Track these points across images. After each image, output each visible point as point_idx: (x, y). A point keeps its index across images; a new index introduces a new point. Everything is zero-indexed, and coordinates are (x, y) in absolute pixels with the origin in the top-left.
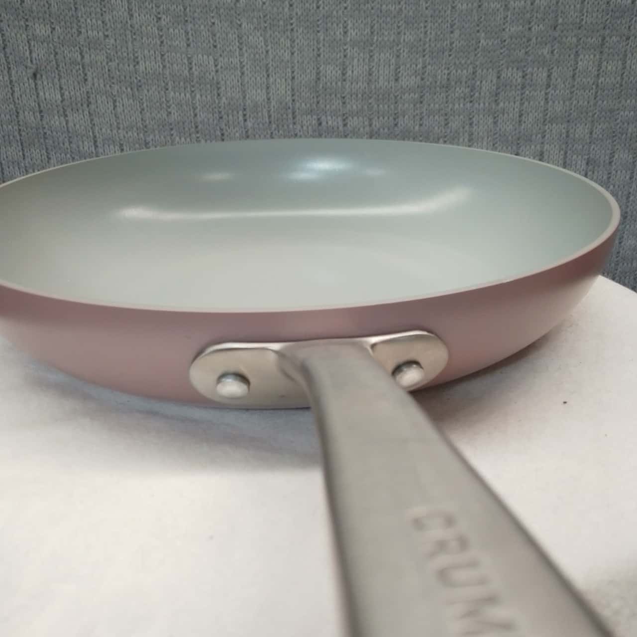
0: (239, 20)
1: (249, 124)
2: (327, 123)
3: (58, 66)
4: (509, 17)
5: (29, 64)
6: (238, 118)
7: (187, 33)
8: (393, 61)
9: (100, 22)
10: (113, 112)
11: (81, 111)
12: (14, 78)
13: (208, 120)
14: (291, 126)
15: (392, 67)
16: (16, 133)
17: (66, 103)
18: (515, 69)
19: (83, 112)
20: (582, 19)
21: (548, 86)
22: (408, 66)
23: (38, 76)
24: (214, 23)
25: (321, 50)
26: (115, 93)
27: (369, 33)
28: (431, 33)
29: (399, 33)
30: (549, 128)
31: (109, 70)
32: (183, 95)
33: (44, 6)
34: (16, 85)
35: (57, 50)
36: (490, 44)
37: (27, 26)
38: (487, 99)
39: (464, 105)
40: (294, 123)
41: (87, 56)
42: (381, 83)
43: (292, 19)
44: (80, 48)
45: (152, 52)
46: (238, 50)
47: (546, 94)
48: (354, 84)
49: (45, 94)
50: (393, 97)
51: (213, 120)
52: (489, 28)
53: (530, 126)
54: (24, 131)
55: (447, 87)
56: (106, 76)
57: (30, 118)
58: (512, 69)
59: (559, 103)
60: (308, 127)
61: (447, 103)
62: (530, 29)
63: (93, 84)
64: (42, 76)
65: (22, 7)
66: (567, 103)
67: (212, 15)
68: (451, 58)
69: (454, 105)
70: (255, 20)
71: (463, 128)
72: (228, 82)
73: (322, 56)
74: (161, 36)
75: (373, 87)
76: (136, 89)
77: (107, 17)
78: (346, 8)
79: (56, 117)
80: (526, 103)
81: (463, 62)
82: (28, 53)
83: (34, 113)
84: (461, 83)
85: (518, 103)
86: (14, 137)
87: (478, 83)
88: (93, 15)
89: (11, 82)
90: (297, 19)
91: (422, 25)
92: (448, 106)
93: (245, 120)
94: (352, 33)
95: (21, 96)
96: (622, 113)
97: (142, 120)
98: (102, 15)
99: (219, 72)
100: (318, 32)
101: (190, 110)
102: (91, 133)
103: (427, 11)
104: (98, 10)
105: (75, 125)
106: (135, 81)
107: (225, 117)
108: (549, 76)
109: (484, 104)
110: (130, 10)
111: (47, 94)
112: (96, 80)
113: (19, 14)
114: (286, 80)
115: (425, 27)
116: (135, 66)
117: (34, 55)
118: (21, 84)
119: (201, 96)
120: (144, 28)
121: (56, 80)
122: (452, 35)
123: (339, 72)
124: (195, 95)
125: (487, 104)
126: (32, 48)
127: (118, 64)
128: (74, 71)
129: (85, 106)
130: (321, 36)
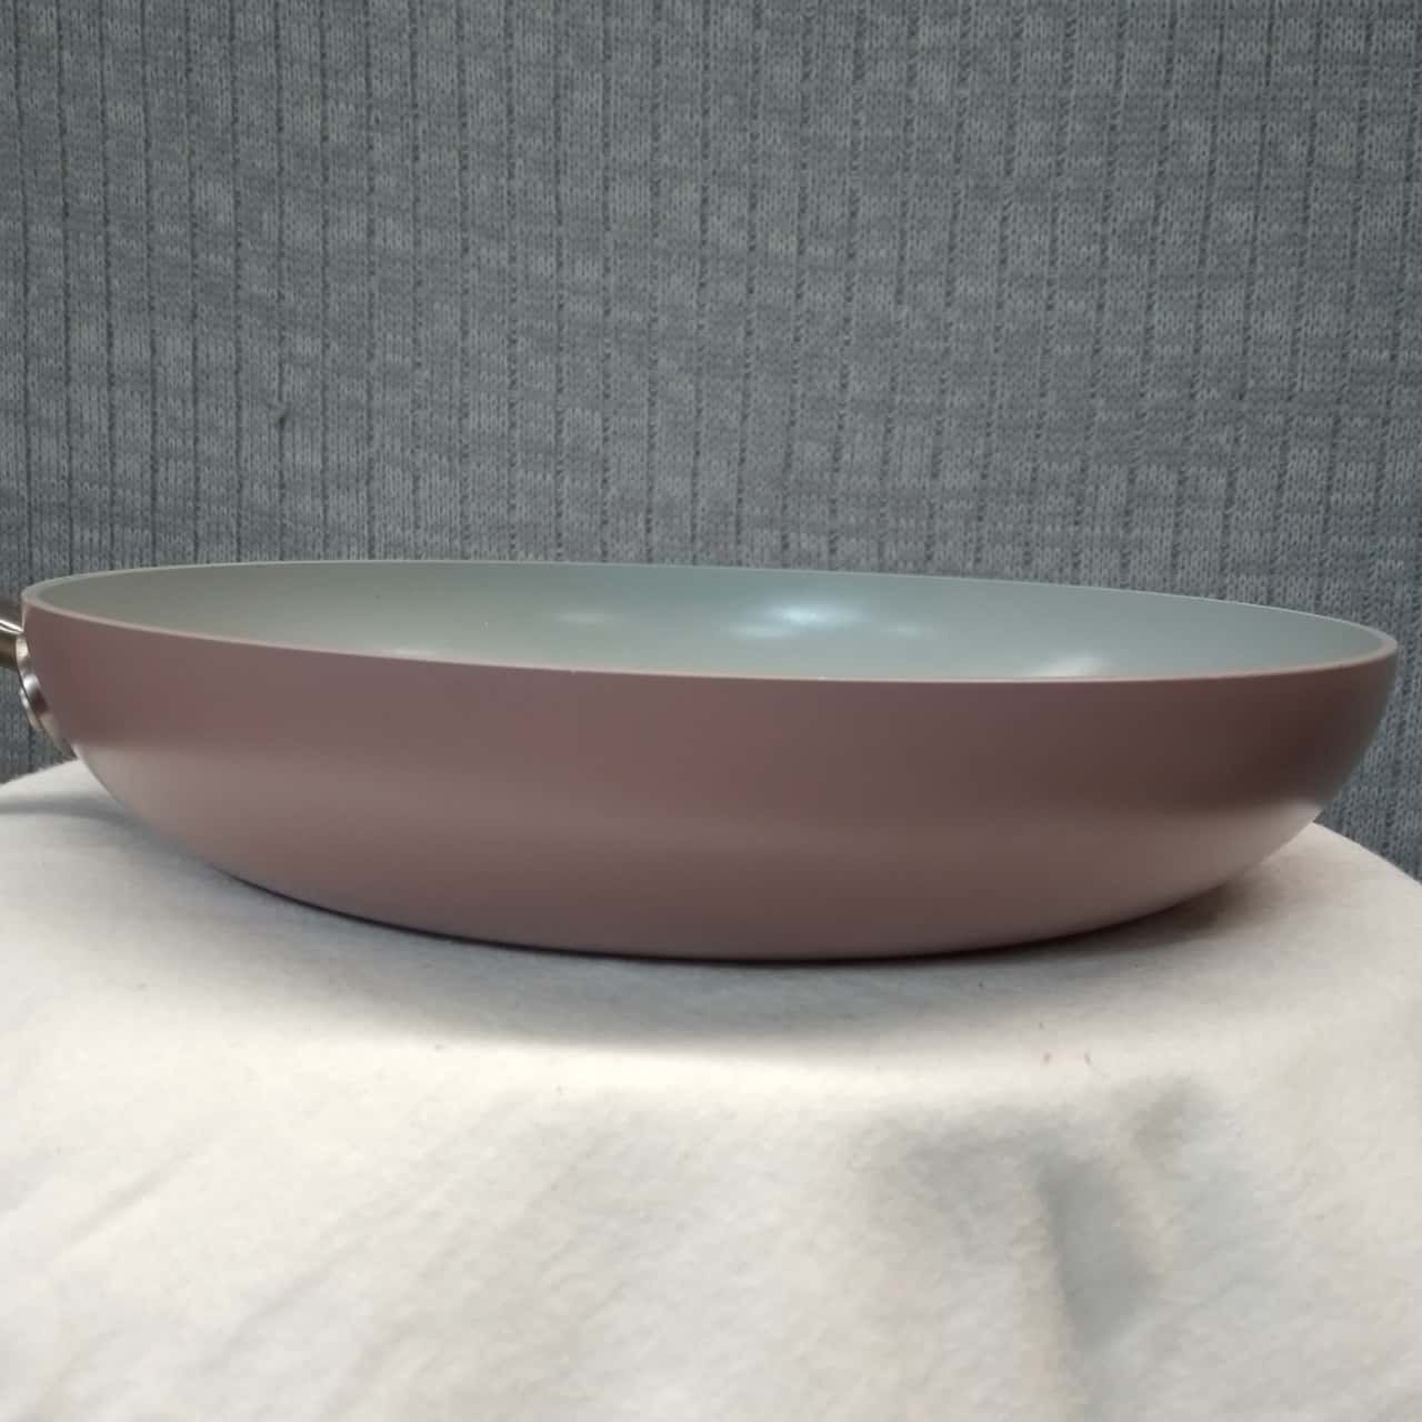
0: (655, 353)
1: (655, 538)
2: (799, 544)
3: (325, 408)
4: (1152, 372)
5: (275, 401)
6: (636, 524)
7: (559, 370)
8: (929, 441)
9: (409, 340)
10: (411, 497)
11: (353, 490)
12: (244, 424)
13: (582, 524)
14: (731, 546)
15: (926, 451)
16: (233, 522)
17: (329, 475)
18: (1163, 468)
19: (357, 492)
20: (1295, 384)
21: (1229, 502)
22: (958, 451)
23: (288, 424)
24: (608, 356)
25: (798, 415)
26: (419, 464)
27: (888, 389)
28: (1002, 395)
29: (943, 392)
30: (1231, 582)
31: (414, 423)
32: (540, 476)
33: (317, 306)
34: (246, 436)
35: (329, 382)
36: (1115, 419)
37: (282, 338)
38: (1108, 519)
39: (1063, 527)
40: (738, 542)
41: (377, 396)
42: (905, 479)
43: (748, 356)
44: (368, 382)
45: (493, 398)
46: (646, 403)
47: (1226, 517)
48: (855, 478)
49: (294, 455)
50: (927, 507)
51: (591, 525)
52: (1113, 391)
53: (1193, 575)
54: (246, 518)
55: (1031, 495)
56: (408, 433)
57: (260, 496)
58: (1159, 467)
59: (1251, 534)
60: (763, 550)
61: (1029, 522)
62: (1192, 396)
63: (383, 446)
64: (294, 423)
65: (280, 306)
66: (1268, 535)
67: (607, 341)
68: (1039, 441)
69: (1043, 527)
70: (682, 355)
71: (1061, 570)
72: (624, 460)
73: (798, 425)
74: (513, 372)
75: (889, 485)
76: (457, 461)
77: (422, 334)
78: (847, 343)
79: (308, 498)
80: (1186, 532)
81: (1062, 449)
82: (275, 385)
83: (270, 488)
84: (1058, 487)
85: (1169, 532)
86: (227, 527)
87: (1091, 489)
88: (400, 328)
89: (239, 430)
90: (757, 358)
91: (986, 379)
92: (1032, 529)
93: (649, 530)
94: (855, 388)
95: (252, 456)
96: (1380, 562)
97: (462, 515)
98: (414, 328)
99: (610, 443)
100: (795, 381)
101: (550, 505)
102: (366, 532)
103: (996, 356)
104: (409, 319)
105: (338, 515)
106: (458, 444)
107: (612, 520)
108: (1231, 484)
109: (1103, 528)
110: (464, 322)
111: (298, 457)
112: (388, 439)
113: (273, 317)
114: (729, 463)
115: (993, 383)
116: (460, 419)
117: (287, 388)
118: (256, 436)
119: (573, 481)
120: (484, 355)
121: (318, 434)
122: (1042, 400)
123: (828, 455)
124: (563, 478)
125: (1108, 529)
126: (285, 374)
127: (432, 415)
128: (352, 421)
129: (362, 483)
130: (799, 389)
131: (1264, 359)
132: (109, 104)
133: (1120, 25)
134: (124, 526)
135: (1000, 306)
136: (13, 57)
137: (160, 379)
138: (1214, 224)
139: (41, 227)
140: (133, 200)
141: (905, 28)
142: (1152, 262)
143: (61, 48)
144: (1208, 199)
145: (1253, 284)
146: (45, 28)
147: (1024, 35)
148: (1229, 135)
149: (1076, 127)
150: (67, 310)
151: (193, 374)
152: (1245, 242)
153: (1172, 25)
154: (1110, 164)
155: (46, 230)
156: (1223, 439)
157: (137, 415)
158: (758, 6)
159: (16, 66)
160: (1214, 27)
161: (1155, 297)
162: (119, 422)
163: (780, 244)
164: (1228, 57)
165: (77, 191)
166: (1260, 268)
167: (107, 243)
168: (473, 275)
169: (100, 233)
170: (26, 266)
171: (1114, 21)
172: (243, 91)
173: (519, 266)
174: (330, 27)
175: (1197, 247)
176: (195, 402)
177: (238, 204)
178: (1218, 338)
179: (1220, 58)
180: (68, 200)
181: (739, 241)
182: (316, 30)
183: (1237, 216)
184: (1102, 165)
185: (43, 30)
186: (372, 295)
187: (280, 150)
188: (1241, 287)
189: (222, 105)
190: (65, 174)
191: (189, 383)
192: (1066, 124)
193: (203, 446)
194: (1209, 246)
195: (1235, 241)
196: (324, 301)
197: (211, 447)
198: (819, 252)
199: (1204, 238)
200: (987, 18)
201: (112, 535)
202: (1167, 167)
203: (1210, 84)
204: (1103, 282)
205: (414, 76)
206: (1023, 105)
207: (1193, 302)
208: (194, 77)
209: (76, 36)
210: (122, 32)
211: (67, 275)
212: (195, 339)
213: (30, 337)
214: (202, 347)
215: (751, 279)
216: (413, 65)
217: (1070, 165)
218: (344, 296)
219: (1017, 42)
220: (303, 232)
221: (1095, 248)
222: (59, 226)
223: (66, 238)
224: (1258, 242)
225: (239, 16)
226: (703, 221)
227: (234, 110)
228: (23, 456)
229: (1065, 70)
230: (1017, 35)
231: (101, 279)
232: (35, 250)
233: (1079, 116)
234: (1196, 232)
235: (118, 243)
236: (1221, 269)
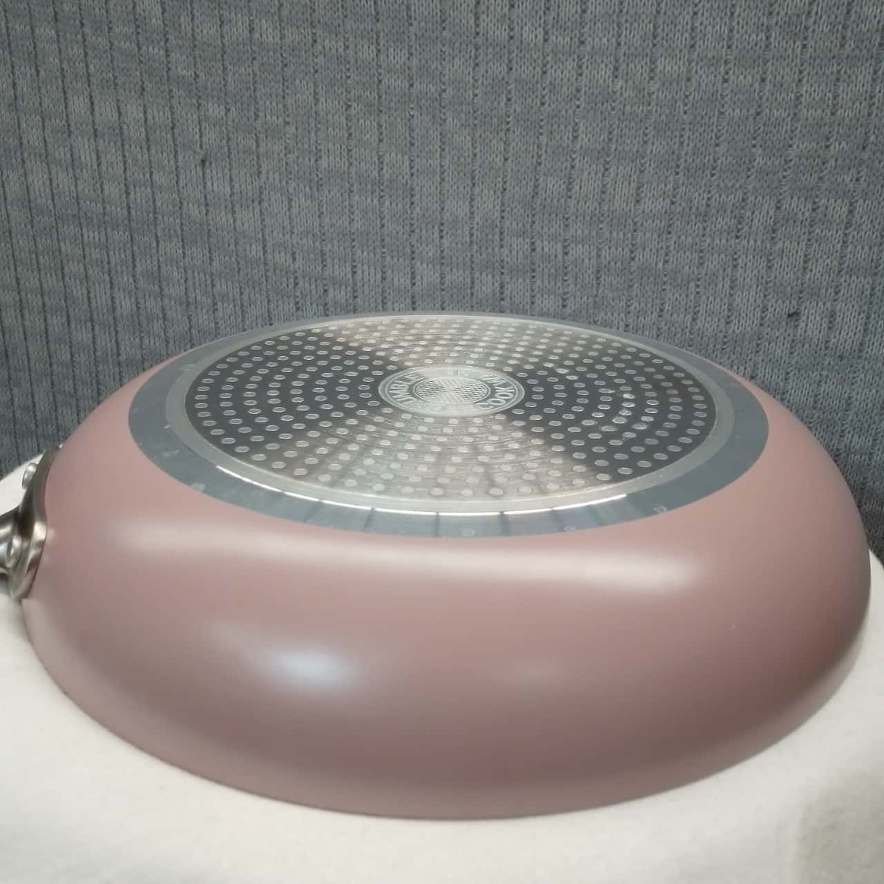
0: (444, 114)
1: (446, 242)
2: (543, 249)
3: (230, 153)
4: (799, 129)
5: (198, 150)
6: (433, 233)
7: (380, 126)
8: (634, 177)
9: (280, 106)
10: (288, 213)
11: (251, 208)
12: (180, 164)
13: (397, 233)
14: (497, 249)
15: (632, 185)
16: (178, 228)
17: (236, 198)
18: (803, 199)
19: (254, 209)
21: (849, 224)
22: (654, 185)
23: (207, 164)
24: (413, 116)
25: (543, 158)
26: (291, 191)
27: (606, 139)
28: (688, 145)
29: (645, 142)
30: (845, 281)
31: (287, 164)
32: (369, 200)
33: (220, 82)
34: (182, 171)
35: (231, 135)
36: (769, 163)
37: (199, 105)
38: (760, 235)
39: (727, 240)
40: (502, 246)
41: (263, 144)
42: (617, 205)
43: (509, 117)
44: (256, 135)
45: (337, 146)
46: (439, 150)
47: (846, 235)
48: (582, 202)
49: (212, 184)
50: (632, 224)
51: (403, 234)
52: (769, 143)
53: (818, 275)
54: (186, 225)
55: (705, 216)
56: (283, 169)
57: (195, 212)
58: (799, 198)
59: (863, 249)
60: (517, 252)
61: (704, 236)
62: (827, 147)
63: (268, 179)
64: (211, 164)
65: (196, 83)
67: (412, 106)
68: (713, 179)
69: (713, 240)
70: (463, 115)
71: (724, 270)
72: (424, 189)
73: (543, 165)
74: (350, 128)
75: (606, 208)
76: (315, 189)
77: (289, 101)
78: (578, 107)
79: (223, 213)
80: (816, 245)
81: (730, 185)
82: (197, 137)
83: (199, 206)
84: (725, 212)
85: (803, 245)
86: (174, 231)
87: (749, 213)
88: (274, 97)
89: (177, 168)
90: (515, 118)
91: (677, 133)
92: (705, 241)
93: (442, 237)
94: (583, 139)
95: (186, 185)
97: (320, 225)
98: (284, 97)
99: (415, 176)
100: (541, 134)
101: (376, 219)
102: (260, 236)
103: (685, 117)
104: (280, 91)
105: (243, 224)
106: (316, 179)
107: (417, 231)
108: (851, 212)
109: (756, 241)
110: (316, 93)
111: (215, 185)
112: (271, 173)
113: (192, 90)
114: (495, 192)
115: (682, 136)
116: (316, 161)
117: (205, 139)
118: (188, 172)
119: (391, 204)
120: (330, 116)
121: (227, 170)
122: (717, 149)
123: (563, 187)
124: (384, 200)
125: (759, 243)
126: (203, 130)
127: (298, 158)
128: (247, 162)
129: (256, 203)
130: (544, 139)
134: (113, 229)
135: (689, 80)
137: (126, 133)
138: (853, 16)
139: (42, 29)
140: (97, 9)
142: (804, 46)
150: (64, 86)
151: (146, 130)
155: (45, 31)
156: (848, 180)
157: (114, 158)
161: (805, 73)
162: (103, 160)
163: (531, 34)
165: (62, 3)
167: (84, 40)
168: (320, 60)
169: (78, 33)
170: (36, 55)
173: (351, 52)
175: (839, 35)
176: (149, 149)
177: (164, 11)
178: (850, 104)
180: (57, 10)
181: (502, 34)
186: (255, 75)
188: (870, 65)
191: (143, 135)
193: (156, 177)
194: (849, 34)
196: (224, 79)
197: (159, 178)
198: (560, 40)
199: (845, 28)
201: (106, 234)
204: (765, 62)
207: (833, 77)
211: (61, 62)
212: (145, 106)
213: (43, 104)
214: (149, 111)
215: (510, 61)
218: (237, 75)
220: (208, 31)
221: (762, 36)
222: (53, 28)
223: (58, 36)
226: (477, 18)
228: (48, 183)
231: (83, 65)
232: (40, 45)
234: (840, 23)
235: (91, 39)
236: (857, 51)
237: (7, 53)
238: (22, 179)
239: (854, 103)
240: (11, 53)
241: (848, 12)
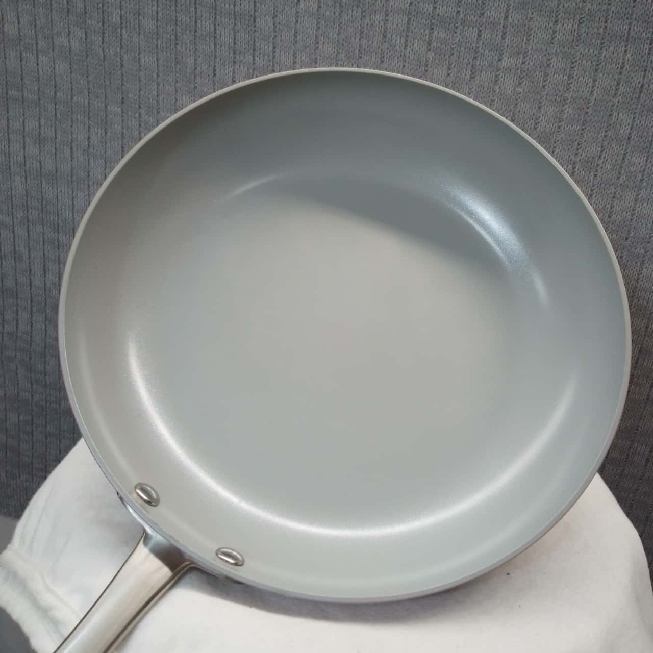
131: (640, 224)
132: (142, 56)
133: (597, 65)
136: (101, 30)
138: (627, 162)
139: (112, 107)
140: (151, 100)
141: (496, 58)
142: (595, 175)
143: (122, 28)
144: (626, 150)
145: (641, 190)
146: (115, 19)
147: (552, 65)
148: (640, 122)
149: (569, 110)
150: (122, 144)
152: (640, 172)
153: (622, 68)
154: (583, 129)
155: (115, 109)
158: (430, 40)
159: (103, 34)
160: (642, 71)
161: (595, 192)
164: (646, 86)
165: (128, 93)
166: (645, 184)
167: (140, 117)
169: (137, 112)
170: (106, 122)
171: (594, 63)
172: (199, 57)
174: (238, 31)
175: (617, 172)
178: (620, 212)
179: (642, 86)
180: (124, 96)
182: (232, 32)
183: (638, 160)
184: (579, 130)
185: (114, 20)
187: (214, 84)
188: (634, 191)
189: (190, 61)
190: (123, 84)
192: (565, 109)
194: (623, 172)
195: (635, 171)
199: (621, 167)
200: (535, 56)
202: (609, 133)
203: (635, 98)
205: (274, 57)
206: (546, 98)
207: (611, 195)
208: (179, 47)
209: (128, 24)
210: (148, 24)
211: (123, 128)
213: (107, 153)
216: (274, 52)
217: (564, 128)
219: (547, 69)
222: (120, 107)
223: (123, 112)
224: (646, 172)
225: (199, 22)
227: (195, 64)
229: (569, 84)
230: (548, 65)
231: (137, 132)
232: (110, 117)
233: (572, 107)
234: (618, 164)
235: (145, 117)
236: (627, 182)
237: (86, 118)
238: (87, 197)
239: (622, 212)
240: (89, 119)
241: (624, 159)
